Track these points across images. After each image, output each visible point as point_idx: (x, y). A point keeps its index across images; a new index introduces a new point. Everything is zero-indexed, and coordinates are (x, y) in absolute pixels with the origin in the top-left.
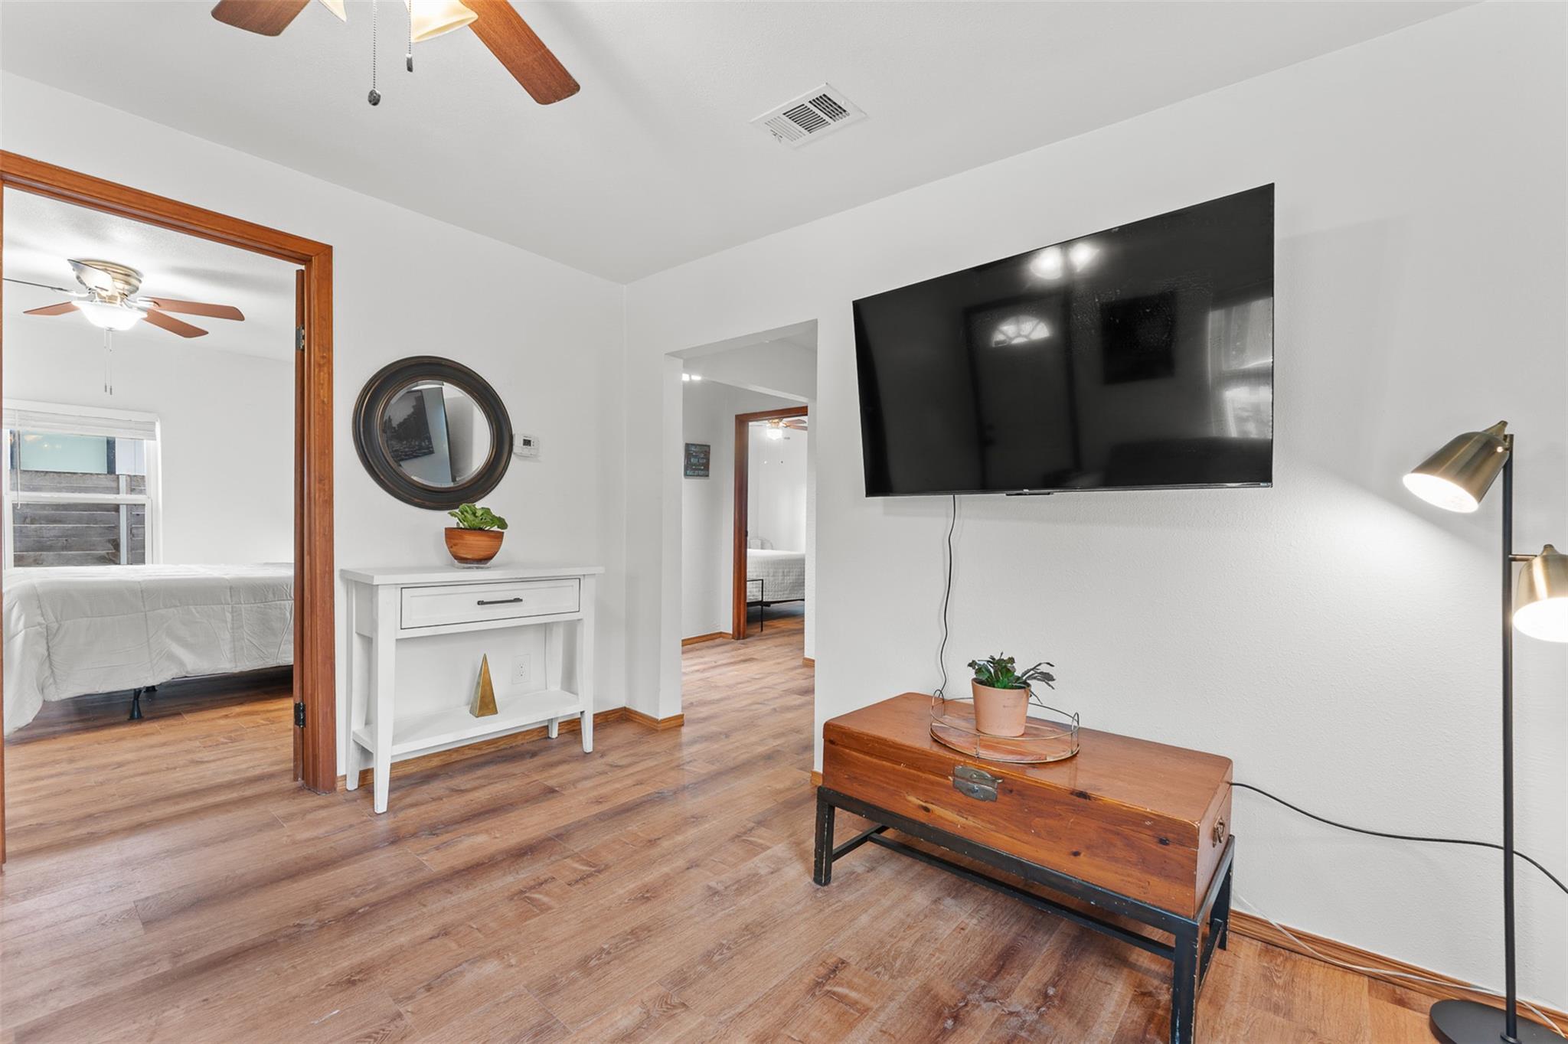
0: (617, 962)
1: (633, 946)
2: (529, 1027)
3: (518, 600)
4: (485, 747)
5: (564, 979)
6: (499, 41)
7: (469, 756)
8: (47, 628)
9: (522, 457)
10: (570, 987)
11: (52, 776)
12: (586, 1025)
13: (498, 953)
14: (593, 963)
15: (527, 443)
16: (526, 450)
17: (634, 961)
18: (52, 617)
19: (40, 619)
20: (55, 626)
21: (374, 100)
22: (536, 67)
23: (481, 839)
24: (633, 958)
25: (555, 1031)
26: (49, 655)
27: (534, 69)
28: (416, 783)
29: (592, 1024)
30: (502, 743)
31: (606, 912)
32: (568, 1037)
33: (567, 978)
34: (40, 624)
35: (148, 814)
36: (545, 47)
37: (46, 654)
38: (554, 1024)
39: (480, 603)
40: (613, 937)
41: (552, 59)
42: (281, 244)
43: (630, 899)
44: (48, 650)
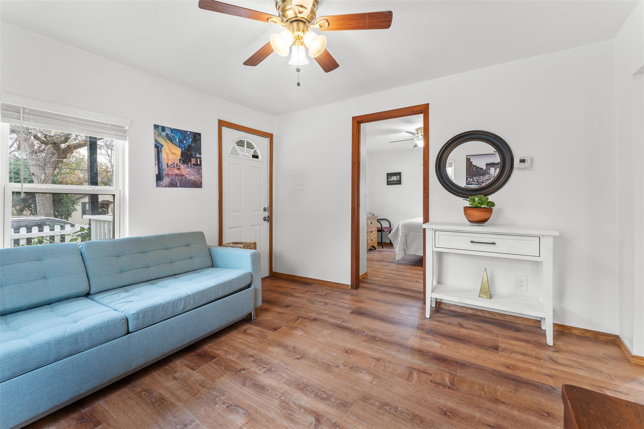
0: (392, 416)
1: (407, 419)
2: (344, 400)
3: (494, 243)
4: (497, 315)
5: (373, 401)
6: (356, 25)
7: (486, 316)
8: (406, 234)
9: (519, 169)
10: (369, 405)
11: (392, 274)
12: (352, 417)
13: (376, 377)
14: (387, 408)
15: (522, 161)
16: (522, 165)
17: (397, 423)
18: (407, 232)
19: (404, 232)
20: (407, 234)
21: (299, 85)
22: (372, 21)
23: (438, 345)
24: (398, 422)
25: (345, 409)
26: (406, 242)
27: (372, 22)
28: (455, 316)
29: (353, 419)
30: (508, 318)
31: (423, 401)
32: (344, 414)
33: (374, 402)
34: (404, 233)
35: (390, 290)
36: (365, 13)
37: (405, 241)
38: (349, 407)
39: (472, 242)
40: (407, 409)
41: (372, 14)
42: (413, 110)
43: (439, 407)
44: (406, 240)
